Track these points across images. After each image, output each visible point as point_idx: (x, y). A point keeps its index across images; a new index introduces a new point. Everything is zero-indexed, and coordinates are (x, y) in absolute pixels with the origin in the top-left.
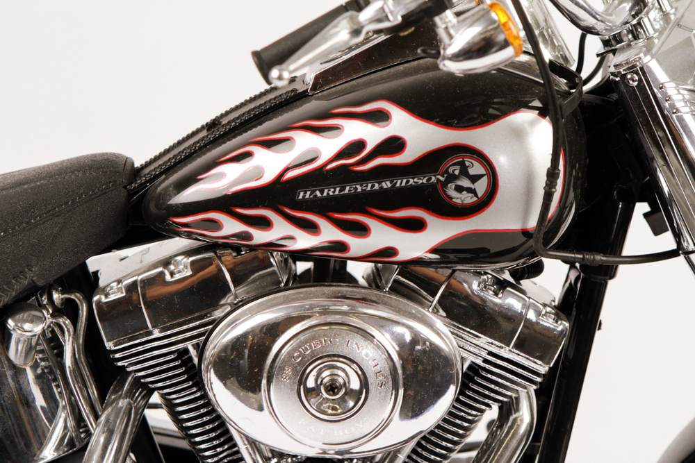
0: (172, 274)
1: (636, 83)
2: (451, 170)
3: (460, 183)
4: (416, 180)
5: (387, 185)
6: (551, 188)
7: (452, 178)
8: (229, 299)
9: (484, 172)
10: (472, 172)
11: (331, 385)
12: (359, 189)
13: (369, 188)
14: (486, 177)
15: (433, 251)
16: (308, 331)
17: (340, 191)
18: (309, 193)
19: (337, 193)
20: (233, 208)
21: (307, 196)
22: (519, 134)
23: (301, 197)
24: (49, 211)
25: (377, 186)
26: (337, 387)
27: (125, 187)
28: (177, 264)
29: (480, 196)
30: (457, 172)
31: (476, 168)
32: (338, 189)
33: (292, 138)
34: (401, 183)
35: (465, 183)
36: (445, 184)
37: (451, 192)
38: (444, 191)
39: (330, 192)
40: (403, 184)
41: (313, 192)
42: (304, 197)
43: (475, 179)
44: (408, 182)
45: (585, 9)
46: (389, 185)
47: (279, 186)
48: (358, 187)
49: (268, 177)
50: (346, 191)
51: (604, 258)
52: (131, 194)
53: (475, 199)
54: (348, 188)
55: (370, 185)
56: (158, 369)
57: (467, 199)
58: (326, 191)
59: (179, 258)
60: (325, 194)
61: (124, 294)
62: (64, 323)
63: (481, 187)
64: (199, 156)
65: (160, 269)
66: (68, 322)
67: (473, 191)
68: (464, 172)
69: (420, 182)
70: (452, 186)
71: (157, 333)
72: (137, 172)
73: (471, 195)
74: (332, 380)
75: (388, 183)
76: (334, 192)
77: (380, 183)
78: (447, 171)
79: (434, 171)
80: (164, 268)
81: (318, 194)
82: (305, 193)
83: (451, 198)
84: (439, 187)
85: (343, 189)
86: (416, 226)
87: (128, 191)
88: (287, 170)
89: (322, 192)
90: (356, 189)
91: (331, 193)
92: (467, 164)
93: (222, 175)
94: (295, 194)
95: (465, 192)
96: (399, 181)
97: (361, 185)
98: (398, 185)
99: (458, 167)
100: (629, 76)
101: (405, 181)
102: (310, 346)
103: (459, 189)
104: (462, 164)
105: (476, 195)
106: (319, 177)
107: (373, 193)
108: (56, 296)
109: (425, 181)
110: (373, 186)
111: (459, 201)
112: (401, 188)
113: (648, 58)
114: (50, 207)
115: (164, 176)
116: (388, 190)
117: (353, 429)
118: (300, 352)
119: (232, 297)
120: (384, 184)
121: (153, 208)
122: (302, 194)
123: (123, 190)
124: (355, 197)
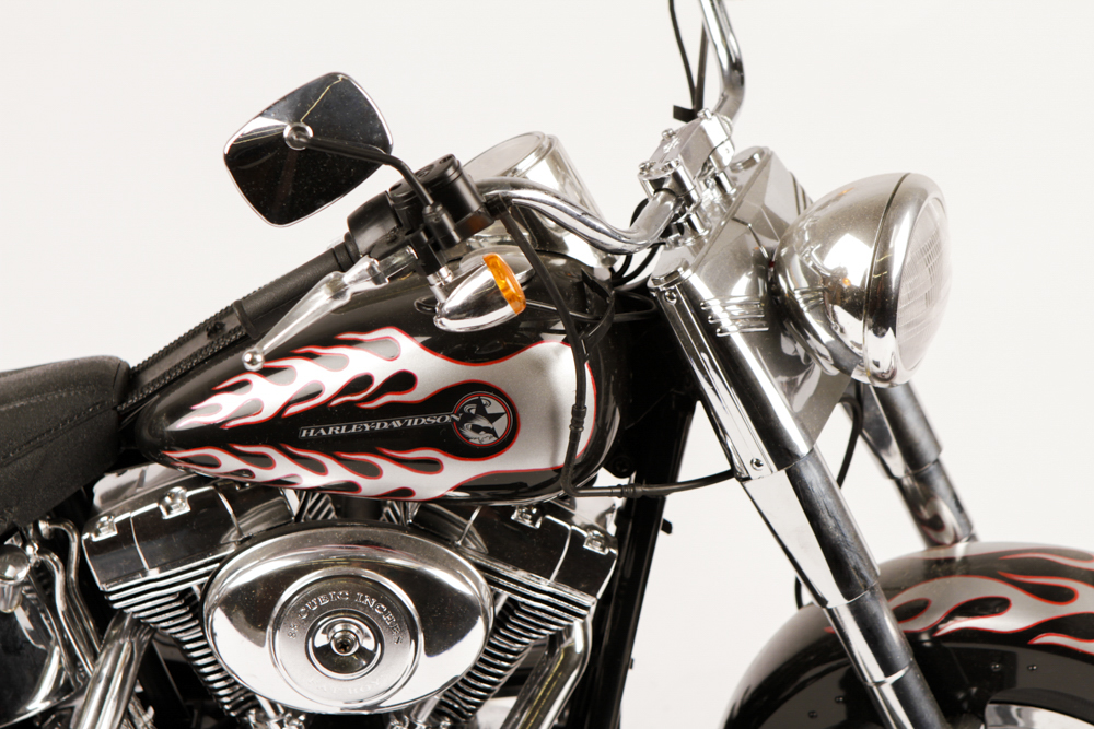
0: (169, 510)
1: (675, 301)
2: (466, 409)
3: (476, 423)
4: (428, 419)
5: (397, 424)
6: (577, 428)
7: (468, 417)
8: (232, 535)
9: (503, 411)
10: (489, 410)
11: (341, 643)
12: (367, 428)
13: (378, 427)
14: (505, 416)
15: (459, 488)
16: (315, 585)
17: (346, 430)
18: (312, 431)
19: (343, 431)
20: (231, 445)
21: (311, 434)
22: (540, 367)
23: (304, 435)
24: (29, 442)
25: (386, 425)
26: (348, 645)
27: (115, 408)
28: (174, 496)
29: (499, 435)
30: (473, 411)
31: (494, 407)
32: (344, 428)
33: (291, 366)
34: (412, 422)
35: (483, 422)
36: (460, 424)
37: (469, 433)
38: (460, 432)
39: (335, 430)
40: (415, 423)
41: (317, 430)
42: (307, 435)
43: (493, 418)
44: (420, 421)
45: (604, 233)
46: (400, 424)
47: (279, 423)
48: (366, 425)
49: (268, 411)
50: (354, 430)
51: (647, 489)
52: (122, 416)
53: (495, 439)
54: (355, 427)
55: (379, 424)
56: (158, 610)
57: (486, 439)
58: (331, 429)
59: (176, 490)
60: (330, 433)
61: (115, 533)
62: (52, 560)
63: (501, 426)
64: (197, 374)
65: (154, 506)
66: (56, 558)
67: (492, 431)
68: (481, 411)
69: (434, 421)
70: (468, 426)
71: (154, 573)
72: (132, 377)
73: (489, 435)
74: (343, 637)
75: (398, 422)
76: (340, 430)
77: (389, 422)
78: (462, 410)
79: (449, 409)
80: (159, 503)
81: (323, 432)
82: (309, 431)
83: (468, 439)
84: (454, 426)
85: (349, 427)
86: (432, 466)
87: (119, 412)
88: (288, 404)
89: (327, 430)
90: (364, 428)
91: (337, 432)
92: (484, 402)
93: (218, 408)
94: (298, 432)
95: (482, 432)
96: (410, 421)
97: (369, 424)
98: (409, 424)
99: (474, 406)
100: (667, 294)
101: (416, 420)
102: (317, 601)
103: (477, 429)
104: (478, 402)
105: (495, 435)
106: (324, 414)
107: (382, 433)
108: (43, 526)
109: (438, 420)
110: (382, 425)
111: (477, 442)
112: (412, 428)
113: (689, 271)
114: (30, 437)
115: (157, 396)
116: (398, 429)
117: (369, 688)
118: (307, 608)
119: (236, 532)
120: (394, 423)
121: (145, 434)
122: (305, 432)
123: (113, 412)
124: (362, 436)
